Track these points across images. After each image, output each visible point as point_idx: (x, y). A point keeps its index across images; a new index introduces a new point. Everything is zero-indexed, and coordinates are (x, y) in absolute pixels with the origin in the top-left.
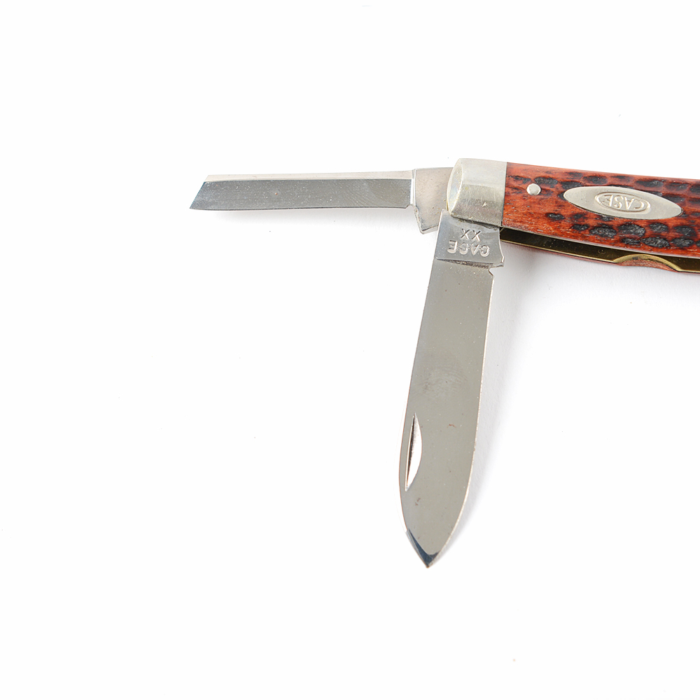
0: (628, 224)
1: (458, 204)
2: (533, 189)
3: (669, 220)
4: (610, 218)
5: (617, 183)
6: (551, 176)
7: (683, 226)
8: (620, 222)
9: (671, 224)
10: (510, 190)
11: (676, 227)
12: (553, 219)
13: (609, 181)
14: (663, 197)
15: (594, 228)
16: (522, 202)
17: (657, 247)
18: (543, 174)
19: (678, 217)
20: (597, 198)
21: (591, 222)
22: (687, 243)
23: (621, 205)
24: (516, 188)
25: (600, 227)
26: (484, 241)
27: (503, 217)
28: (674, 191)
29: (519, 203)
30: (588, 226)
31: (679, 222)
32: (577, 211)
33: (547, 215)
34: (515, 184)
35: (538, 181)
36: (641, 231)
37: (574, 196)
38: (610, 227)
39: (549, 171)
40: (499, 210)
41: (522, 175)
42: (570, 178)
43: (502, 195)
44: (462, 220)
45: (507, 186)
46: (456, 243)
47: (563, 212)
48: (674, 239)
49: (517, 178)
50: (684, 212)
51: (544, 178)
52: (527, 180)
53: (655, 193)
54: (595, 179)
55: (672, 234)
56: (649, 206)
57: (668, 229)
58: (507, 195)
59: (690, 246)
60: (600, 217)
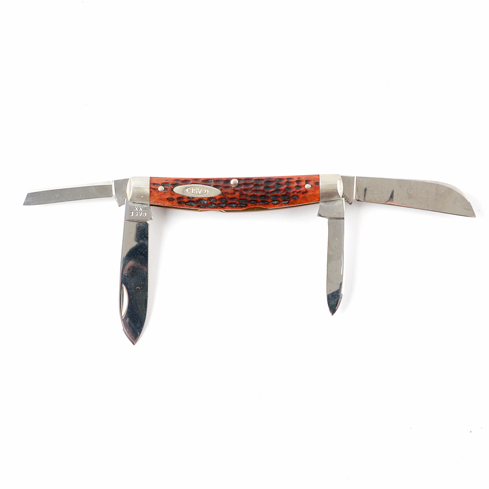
0: (200, 199)
1: (131, 197)
2: (161, 188)
3: (217, 196)
4: (193, 198)
5: (195, 182)
6: (168, 182)
7: (222, 198)
8: (197, 199)
9: (217, 198)
10: (152, 190)
11: (219, 199)
12: (170, 200)
13: (191, 182)
14: (213, 187)
15: (187, 202)
16: (157, 195)
17: (213, 208)
18: (165, 182)
19: (220, 195)
20: (187, 190)
21: (186, 200)
22: (224, 205)
23: (197, 192)
24: (155, 189)
25: (189, 202)
26: (144, 211)
27: (150, 201)
28: (217, 184)
29: (156, 194)
30: (184, 202)
31: (220, 197)
32: (180, 196)
33: (168, 199)
34: (154, 187)
35: (163, 184)
36: (206, 202)
37: (178, 190)
38: (193, 202)
39: (167, 179)
40: (148, 198)
41: (156, 182)
42: (175, 182)
43: (149, 192)
44: (134, 203)
45: (150, 188)
46: (133, 213)
47: (174, 197)
48: (219, 204)
49: (154, 184)
50: (222, 193)
51: (165, 183)
52: (158, 185)
53: (210, 185)
54: (185, 181)
55: (218, 202)
56: (208, 191)
57: (216, 200)
58: (151, 192)
59: (226, 206)
60: (189, 198)
